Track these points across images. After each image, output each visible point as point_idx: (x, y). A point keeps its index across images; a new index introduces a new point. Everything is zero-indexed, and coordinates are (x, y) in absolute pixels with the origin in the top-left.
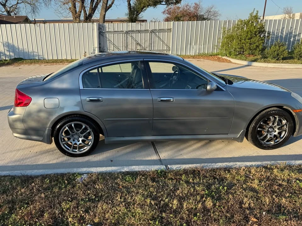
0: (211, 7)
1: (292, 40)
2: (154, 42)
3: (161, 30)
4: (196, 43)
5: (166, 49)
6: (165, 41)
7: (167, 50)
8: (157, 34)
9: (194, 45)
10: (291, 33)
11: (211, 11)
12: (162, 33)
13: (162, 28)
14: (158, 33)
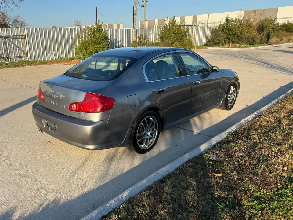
0: (18, 17)
1: (117, 45)
2: (9, 48)
3: (15, 36)
4: (51, 49)
5: (23, 55)
6: (21, 47)
7: (24, 57)
8: (12, 41)
9: (49, 50)
10: (116, 40)
11: (18, 20)
12: (21, 39)
13: (16, 34)
14: (12, 39)
